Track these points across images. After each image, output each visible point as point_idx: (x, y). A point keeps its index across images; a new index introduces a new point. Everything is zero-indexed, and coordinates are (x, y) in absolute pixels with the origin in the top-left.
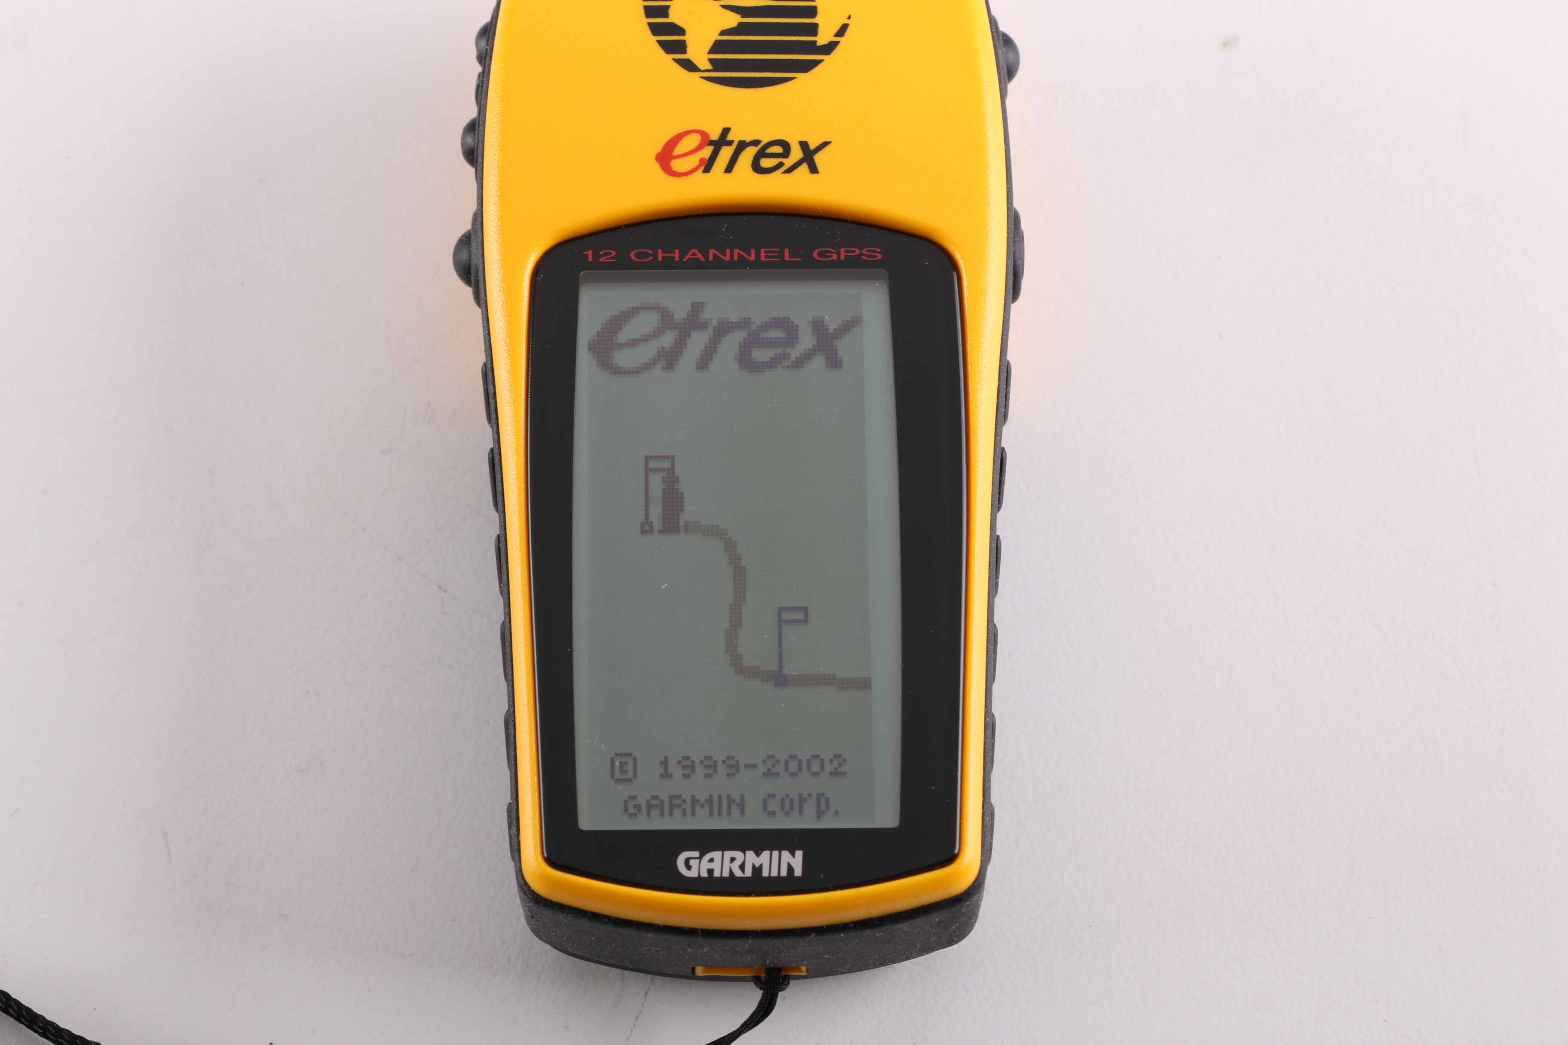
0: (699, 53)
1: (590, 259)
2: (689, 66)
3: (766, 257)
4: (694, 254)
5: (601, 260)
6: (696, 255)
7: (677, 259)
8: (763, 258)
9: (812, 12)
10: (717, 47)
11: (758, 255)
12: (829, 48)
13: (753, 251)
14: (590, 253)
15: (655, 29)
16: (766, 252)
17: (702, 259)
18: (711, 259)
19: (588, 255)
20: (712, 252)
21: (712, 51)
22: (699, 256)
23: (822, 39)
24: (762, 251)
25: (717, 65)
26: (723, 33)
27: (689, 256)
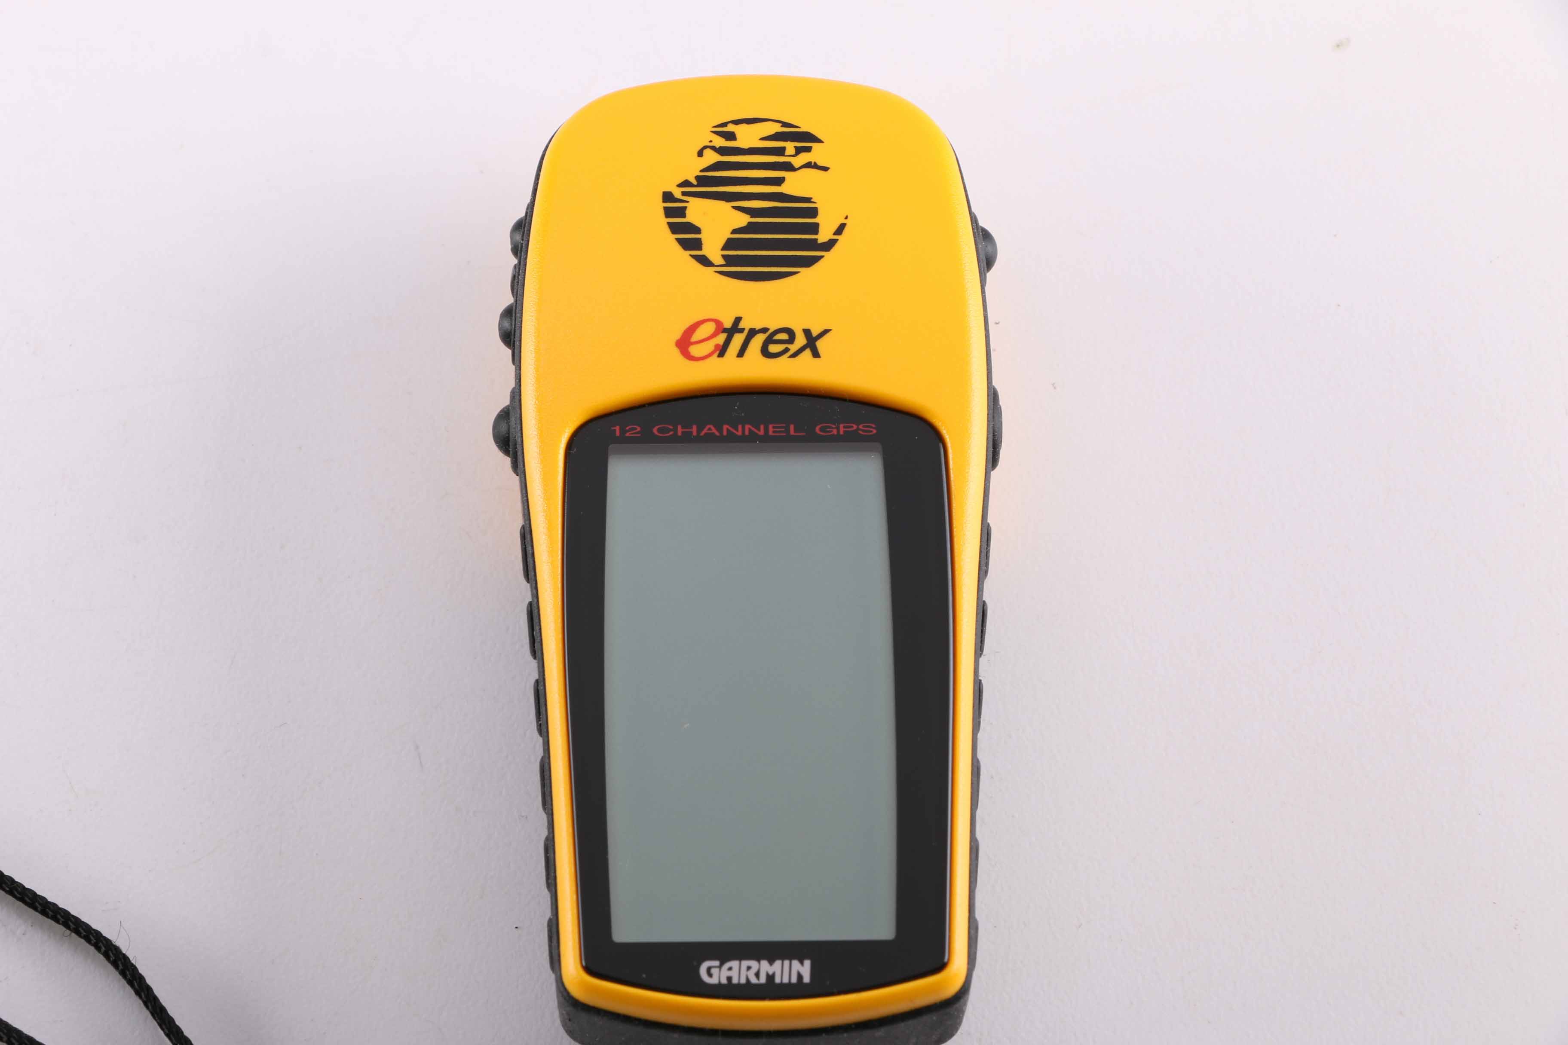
0: (713, 248)
1: (618, 434)
2: (704, 261)
3: (774, 432)
4: (710, 429)
5: (627, 435)
6: (711, 430)
7: (695, 434)
8: (771, 433)
9: (813, 213)
10: (729, 244)
11: (766, 430)
12: (829, 245)
13: (762, 427)
14: (617, 428)
15: (674, 228)
16: (774, 427)
17: (717, 434)
18: (725, 433)
19: (615, 430)
20: (725, 427)
21: (724, 248)
22: (714, 430)
23: (823, 236)
24: (770, 427)
25: (729, 261)
26: (734, 231)
27: (705, 431)
